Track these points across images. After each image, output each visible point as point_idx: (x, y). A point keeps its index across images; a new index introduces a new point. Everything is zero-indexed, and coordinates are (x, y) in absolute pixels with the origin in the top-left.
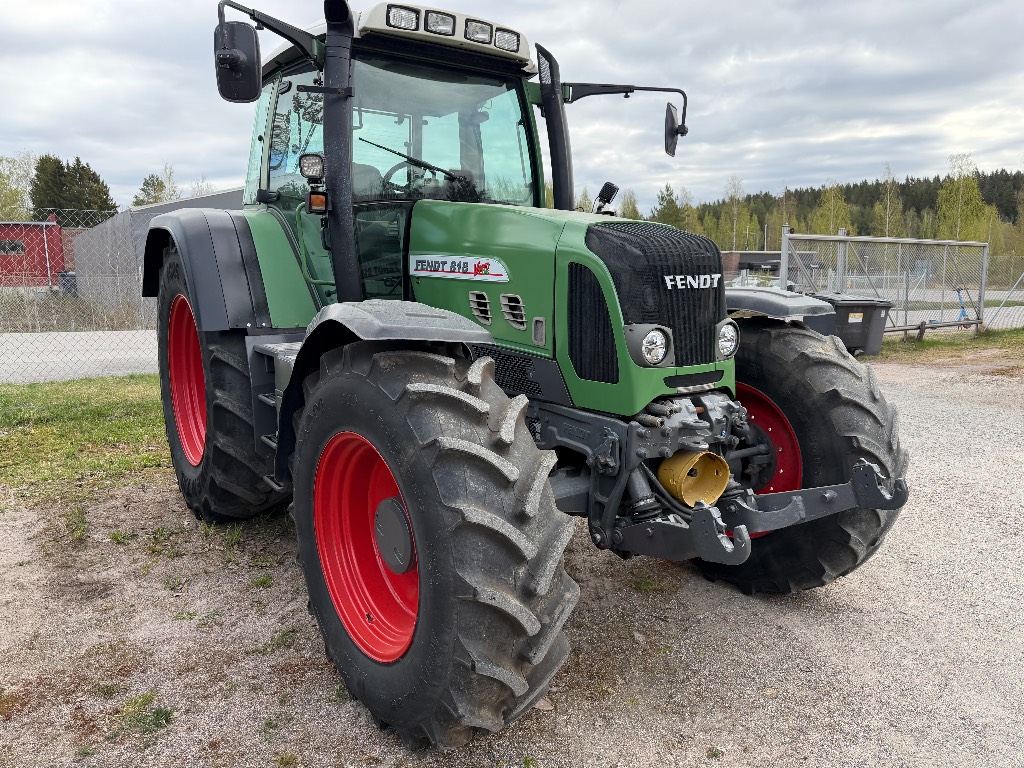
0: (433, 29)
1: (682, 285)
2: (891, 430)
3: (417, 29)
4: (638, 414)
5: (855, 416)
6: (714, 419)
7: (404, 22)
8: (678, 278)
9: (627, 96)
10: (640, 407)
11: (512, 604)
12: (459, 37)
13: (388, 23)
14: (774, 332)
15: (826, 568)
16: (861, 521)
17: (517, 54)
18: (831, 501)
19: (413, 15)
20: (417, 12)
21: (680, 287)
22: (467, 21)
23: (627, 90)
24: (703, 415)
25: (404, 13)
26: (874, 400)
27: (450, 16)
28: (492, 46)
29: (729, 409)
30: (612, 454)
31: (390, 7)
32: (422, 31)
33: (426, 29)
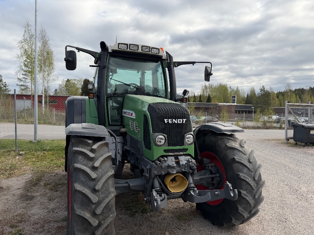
0: (132, 49)
1: (171, 122)
2: (255, 173)
3: (127, 49)
4: (154, 161)
5: (241, 167)
6: (181, 164)
7: (123, 48)
8: (169, 120)
9: (193, 65)
10: (155, 158)
11: (87, 215)
12: (140, 50)
13: (119, 48)
14: (219, 137)
15: (233, 218)
16: (243, 203)
17: (159, 54)
18: (218, 195)
19: (126, 46)
20: (127, 45)
21: (170, 122)
22: (142, 46)
23: (193, 63)
24: (178, 163)
25: (123, 45)
26: (250, 162)
27: (137, 45)
28: (150, 53)
29: (188, 161)
30: (147, 172)
31: (119, 44)
32: (128, 50)
33: (130, 49)
